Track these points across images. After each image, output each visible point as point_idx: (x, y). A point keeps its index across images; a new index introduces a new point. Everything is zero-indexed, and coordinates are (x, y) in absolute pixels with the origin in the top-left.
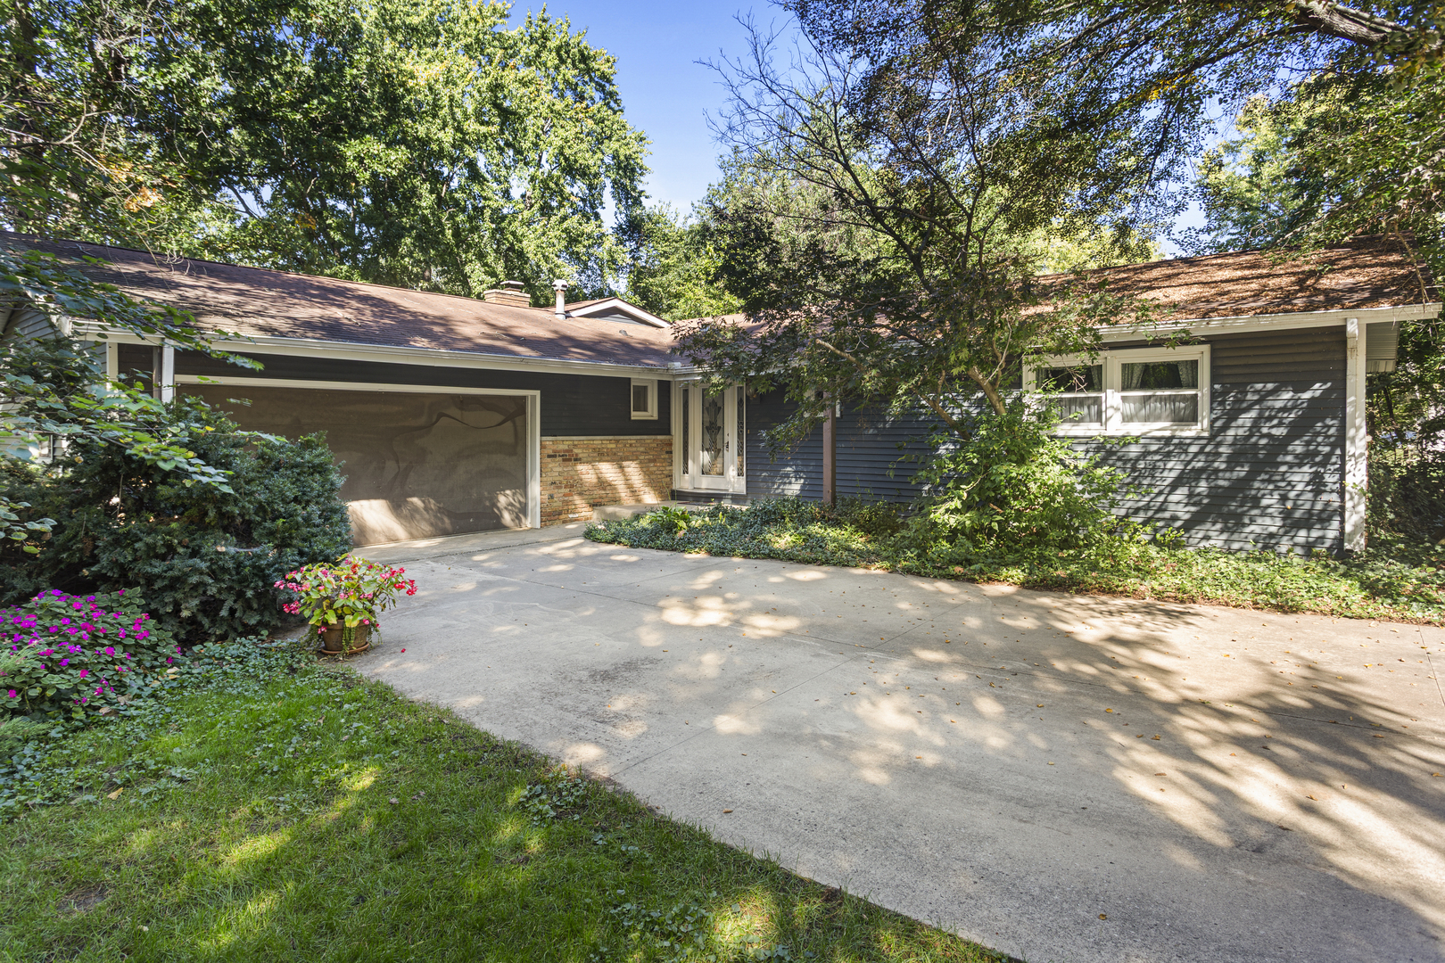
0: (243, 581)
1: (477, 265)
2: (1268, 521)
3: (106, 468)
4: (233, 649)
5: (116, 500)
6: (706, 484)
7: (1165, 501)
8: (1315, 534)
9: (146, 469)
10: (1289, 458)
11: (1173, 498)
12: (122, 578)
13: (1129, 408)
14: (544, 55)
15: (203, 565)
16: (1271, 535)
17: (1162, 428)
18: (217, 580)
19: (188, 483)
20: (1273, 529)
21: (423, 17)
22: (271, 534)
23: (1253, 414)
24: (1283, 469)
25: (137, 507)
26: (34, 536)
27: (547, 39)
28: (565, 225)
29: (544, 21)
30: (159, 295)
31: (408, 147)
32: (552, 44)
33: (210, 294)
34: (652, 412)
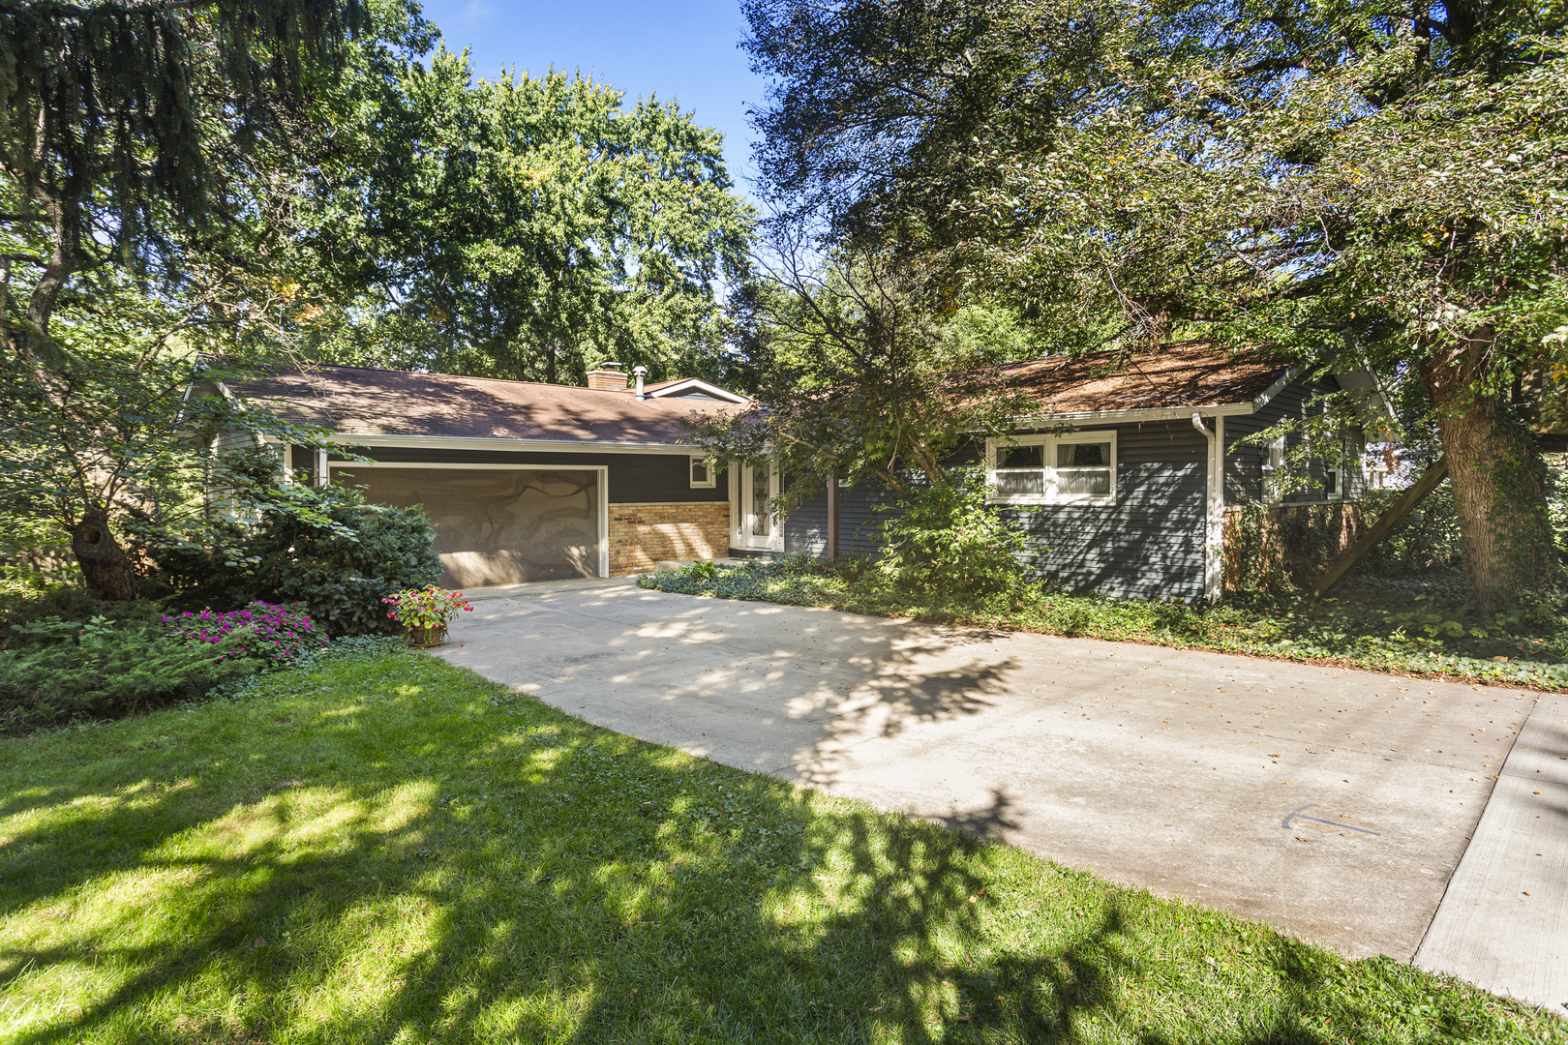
0: (366, 599)
1: (591, 343)
2: (1154, 575)
3: (287, 528)
4: (360, 640)
5: (292, 549)
6: (752, 543)
7: (1084, 560)
8: (1185, 586)
9: (308, 529)
10: (1169, 524)
11: (1090, 556)
12: (296, 596)
13: (1064, 481)
14: (655, 137)
15: (342, 588)
16: (1156, 587)
17: (1081, 498)
18: (350, 598)
19: (333, 538)
20: (1157, 582)
21: (541, 116)
22: (383, 571)
23: (1143, 488)
24: (1164, 533)
25: (305, 552)
26: (252, 566)
27: (657, 123)
28: (669, 303)
29: (654, 106)
30: (316, 403)
31: (522, 245)
32: (661, 128)
33: (352, 399)
34: (711, 482)
